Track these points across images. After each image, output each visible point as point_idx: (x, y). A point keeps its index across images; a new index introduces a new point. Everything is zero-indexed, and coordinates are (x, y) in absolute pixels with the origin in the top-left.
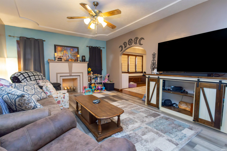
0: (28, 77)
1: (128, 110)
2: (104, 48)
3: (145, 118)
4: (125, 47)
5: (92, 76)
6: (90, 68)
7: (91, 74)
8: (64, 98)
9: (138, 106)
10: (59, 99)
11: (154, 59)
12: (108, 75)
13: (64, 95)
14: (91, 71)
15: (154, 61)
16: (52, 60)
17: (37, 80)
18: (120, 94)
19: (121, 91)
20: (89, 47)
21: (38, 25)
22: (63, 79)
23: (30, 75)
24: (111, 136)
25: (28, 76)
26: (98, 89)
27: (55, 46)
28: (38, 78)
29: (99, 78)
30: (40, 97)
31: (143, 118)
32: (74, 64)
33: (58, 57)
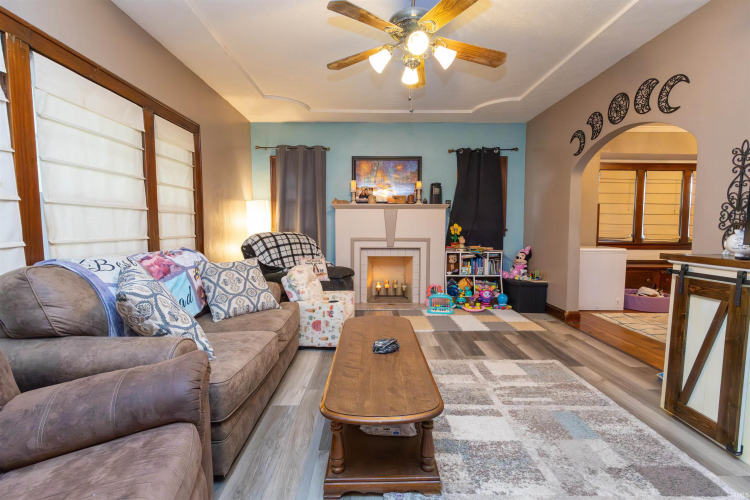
0: (273, 247)
1: (543, 407)
2: (516, 149)
3: (602, 474)
4: (596, 133)
5: (461, 251)
6: (456, 226)
7: (462, 246)
8: (330, 314)
9: (606, 404)
10: (318, 316)
11: (742, 174)
12: (527, 252)
13: (331, 307)
14: (462, 234)
15: (741, 186)
16: (344, 202)
17: (296, 258)
18: (559, 331)
19: (574, 319)
20: (458, 151)
21: (308, 108)
22: (369, 258)
23: (280, 242)
24: (381, 495)
25: (274, 244)
26: (481, 301)
27: (355, 160)
28: (300, 252)
29: (486, 262)
30: (255, 303)
31: (593, 472)
32: (400, 212)
33: (360, 192)
